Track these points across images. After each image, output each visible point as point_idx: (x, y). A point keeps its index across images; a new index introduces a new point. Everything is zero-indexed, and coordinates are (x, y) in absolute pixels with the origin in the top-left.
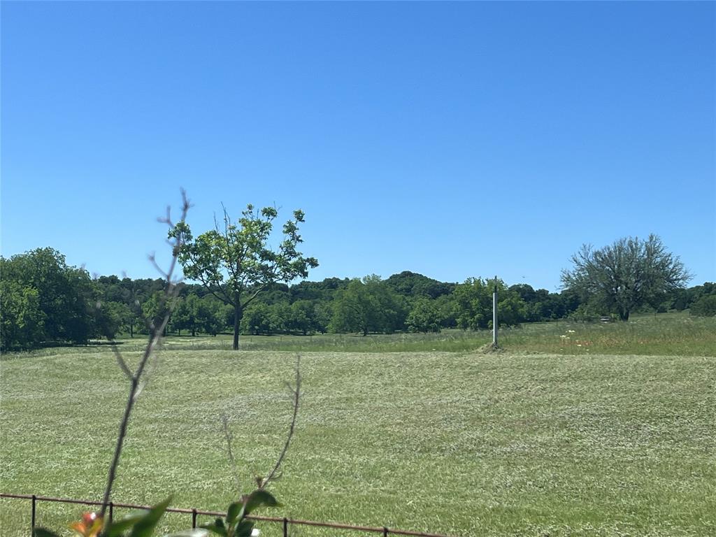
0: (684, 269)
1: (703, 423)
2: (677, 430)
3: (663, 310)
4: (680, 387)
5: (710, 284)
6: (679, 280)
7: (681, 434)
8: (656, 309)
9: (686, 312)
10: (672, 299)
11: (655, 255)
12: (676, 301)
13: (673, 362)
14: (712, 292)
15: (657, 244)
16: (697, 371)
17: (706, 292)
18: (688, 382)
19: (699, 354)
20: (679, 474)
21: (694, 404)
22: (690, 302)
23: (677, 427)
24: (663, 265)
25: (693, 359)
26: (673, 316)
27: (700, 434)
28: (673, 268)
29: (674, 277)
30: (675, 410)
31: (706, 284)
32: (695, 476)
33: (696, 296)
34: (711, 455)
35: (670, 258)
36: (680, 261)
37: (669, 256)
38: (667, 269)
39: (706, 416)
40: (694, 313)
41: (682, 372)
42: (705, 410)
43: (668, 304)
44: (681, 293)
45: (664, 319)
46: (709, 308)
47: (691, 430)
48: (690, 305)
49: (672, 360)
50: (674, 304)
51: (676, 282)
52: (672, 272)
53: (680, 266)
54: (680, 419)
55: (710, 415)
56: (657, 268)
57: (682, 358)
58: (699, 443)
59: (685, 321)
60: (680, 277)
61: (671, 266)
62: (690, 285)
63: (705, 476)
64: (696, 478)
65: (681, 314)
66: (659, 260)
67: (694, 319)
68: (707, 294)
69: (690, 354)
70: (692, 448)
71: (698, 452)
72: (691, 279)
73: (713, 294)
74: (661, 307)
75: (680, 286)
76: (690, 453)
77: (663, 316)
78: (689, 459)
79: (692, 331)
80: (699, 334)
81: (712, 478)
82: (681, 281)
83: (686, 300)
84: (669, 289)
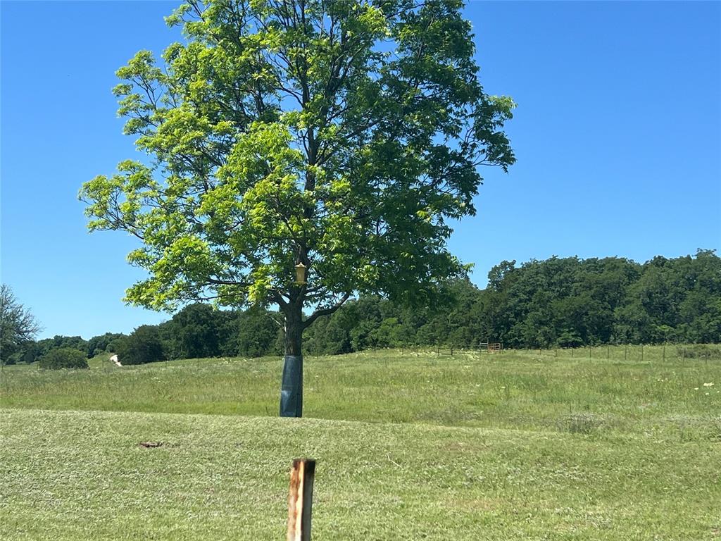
0: (34, 322)
1: (34, 477)
2: (7, 485)
3: (12, 362)
4: (14, 441)
5: (61, 337)
6: (29, 332)
7: (10, 489)
8: (4, 360)
9: (35, 365)
10: (21, 351)
11: (6, 306)
12: (25, 353)
13: (10, 415)
14: (61, 345)
15: (9, 295)
16: (33, 424)
17: (55, 345)
18: (23, 436)
19: (39, 406)
20: (4, 530)
21: (27, 458)
22: (39, 355)
23: (7, 482)
24: (14, 316)
25: (30, 412)
26: (21, 368)
27: (30, 488)
28: (24, 320)
29: (25, 329)
30: (8, 464)
31: (57, 337)
32: (20, 531)
33: (45, 348)
34: (38, 510)
35: (21, 310)
36: (31, 313)
37: (21, 307)
38: (17, 320)
39: (38, 470)
40: (44, 365)
41: (19, 425)
42: (37, 464)
43: (17, 356)
44: (31, 345)
45: (12, 371)
46: (57, 361)
47: (21, 484)
48: (40, 358)
49: (9, 413)
50: (23, 356)
51: (26, 334)
52: (22, 324)
53: (30, 319)
54: (11, 473)
55: (41, 469)
56: (7, 319)
57: (20, 411)
58: (28, 498)
59: (32, 373)
60: (30, 329)
61: (22, 318)
62: (39, 337)
63: (29, 531)
64: (20, 533)
65: (29, 366)
66: (10, 311)
67: (41, 372)
68: (57, 347)
69: (29, 407)
70: (21, 503)
71: (25, 507)
72: (41, 331)
73: (62, 348)
74: (10, 359)
75: (30, 338)
76: (18, 508)
77: (10, 368)
78: (16, 514)
79: (36, 384)
80: (43, 387)
81: (36, 534)
82: (31, 333)
83: (35, 353)
84: (19, 340)
